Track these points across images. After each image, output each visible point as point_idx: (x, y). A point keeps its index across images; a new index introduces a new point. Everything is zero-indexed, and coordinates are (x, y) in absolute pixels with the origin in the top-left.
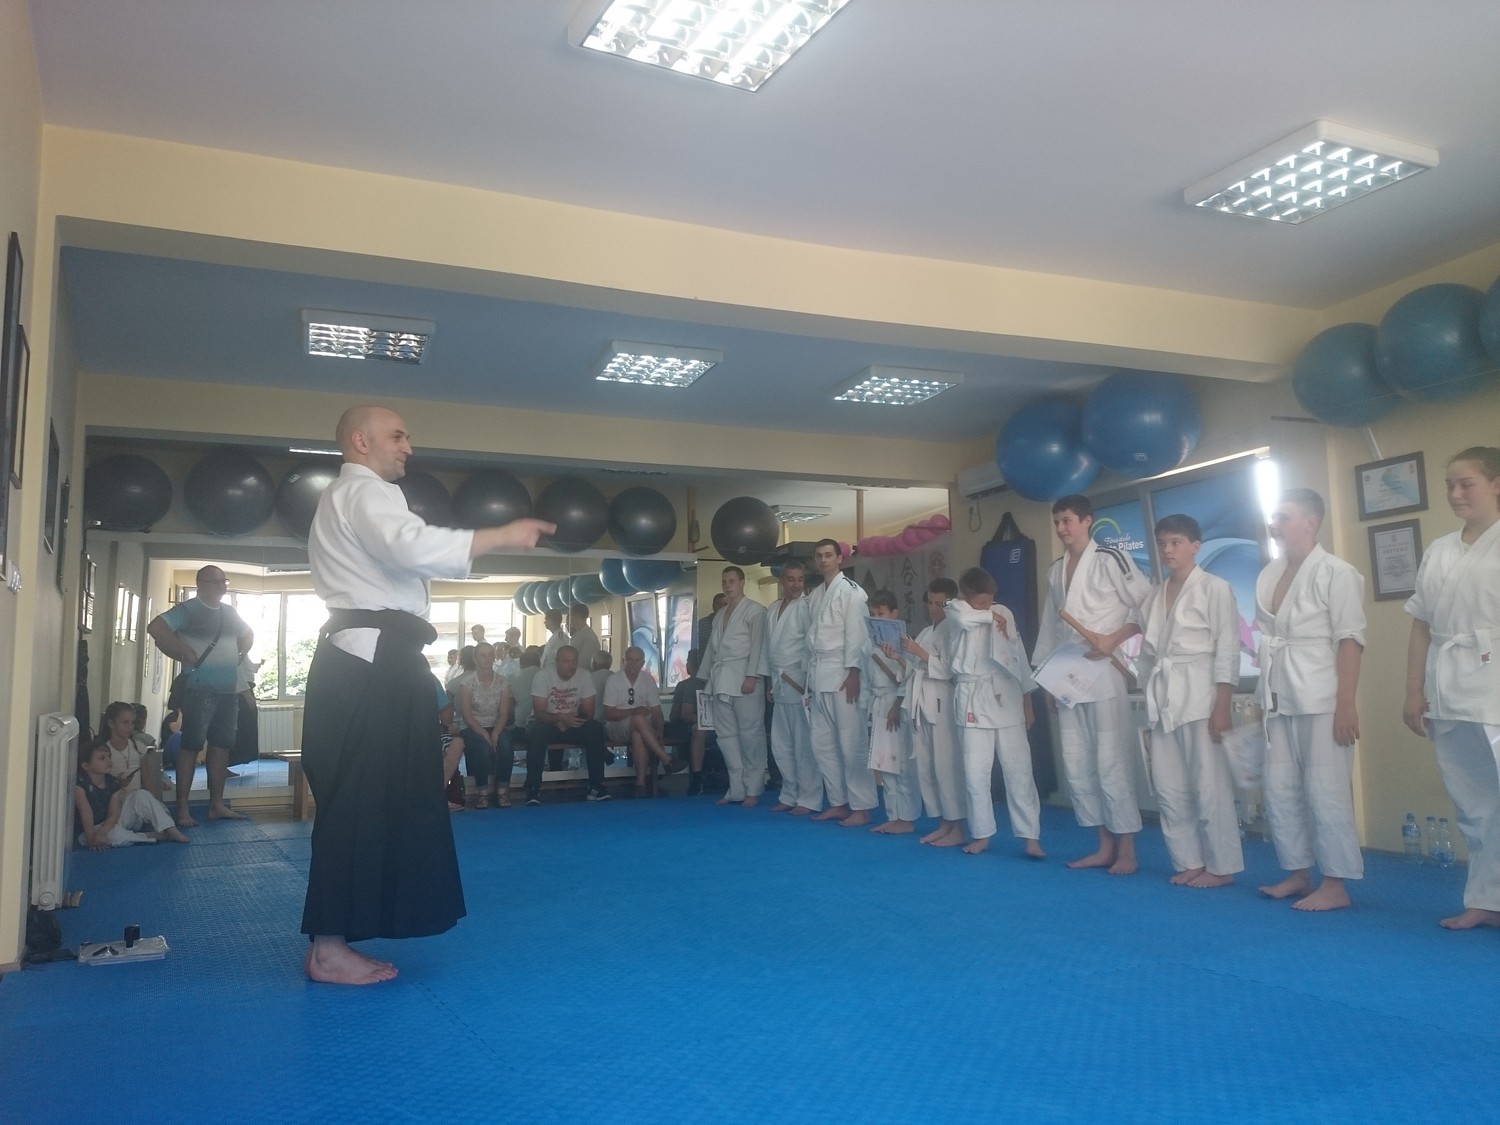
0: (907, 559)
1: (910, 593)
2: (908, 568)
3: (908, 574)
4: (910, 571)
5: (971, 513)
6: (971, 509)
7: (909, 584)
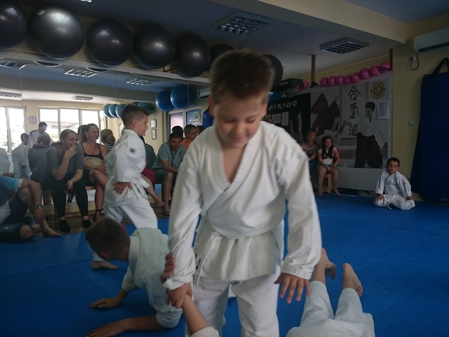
0: (354, 86)
1: (356, 103)
2: (355, 91)
3: (353, 94)
4: (356, 93)
5: (412, 60)
6: (412, 58)
7: (355, 99)
